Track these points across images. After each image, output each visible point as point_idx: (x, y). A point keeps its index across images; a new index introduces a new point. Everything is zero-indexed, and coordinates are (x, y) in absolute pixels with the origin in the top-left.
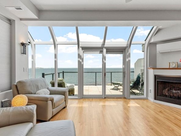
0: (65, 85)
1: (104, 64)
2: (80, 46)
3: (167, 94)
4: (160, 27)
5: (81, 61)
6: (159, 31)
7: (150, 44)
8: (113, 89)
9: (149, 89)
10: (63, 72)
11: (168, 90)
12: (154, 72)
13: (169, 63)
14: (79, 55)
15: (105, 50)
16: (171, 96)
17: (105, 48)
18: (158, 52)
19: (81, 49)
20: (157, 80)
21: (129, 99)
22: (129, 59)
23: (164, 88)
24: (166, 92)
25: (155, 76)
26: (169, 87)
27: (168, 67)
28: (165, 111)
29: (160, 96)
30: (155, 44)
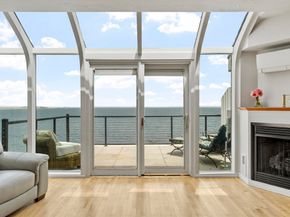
0: (54, 145)
1: (140, 99)
2: (85, 57)
3: (278, 167)
4: (261, 14)
5: (87, 92)
6: (259, 23)
7: (243, 53)
8: (171, 154)
9: (242, 155)
10: (68, 117)
11: (281, 159)
12: (249, 117)
13: (284, 96)
14: (82, 79)
15: (141, 68)
16: (285, 171)
17: (143, 62)
18: (259, 71)
19: (87, 64)
20: (256, 135)
21: (196, 178)
22: (196, 88)
23: (273, 154)
24: (275, 162)
25: (253, 126)
26: (281, 151)
27: (281, 106)
28: (268, 209)
29: (263, 171)
30: (253, 53)
